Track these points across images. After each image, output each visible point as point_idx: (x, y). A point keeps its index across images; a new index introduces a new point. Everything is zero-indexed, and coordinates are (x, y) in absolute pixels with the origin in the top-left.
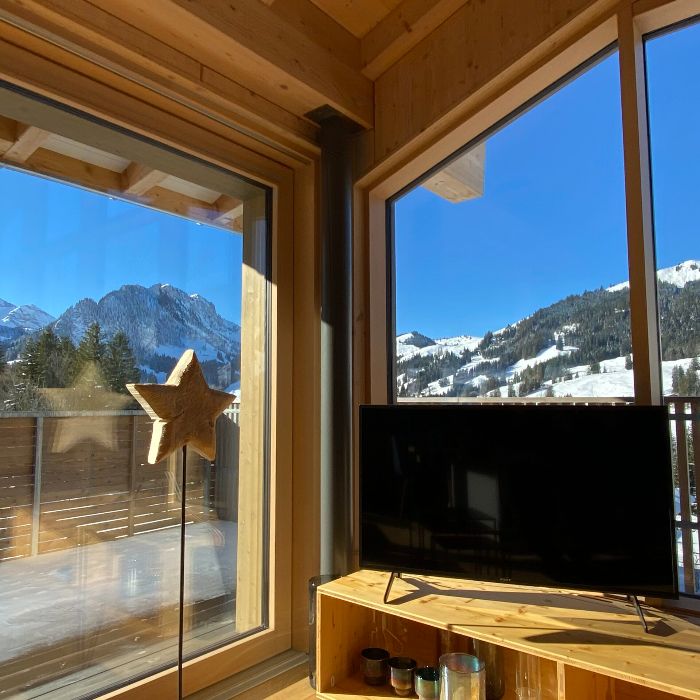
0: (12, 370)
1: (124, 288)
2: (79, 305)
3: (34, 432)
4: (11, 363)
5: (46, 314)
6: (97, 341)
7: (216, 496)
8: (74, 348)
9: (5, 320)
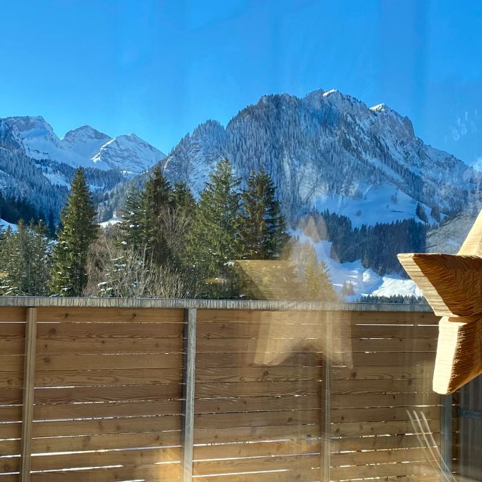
0: (108, 236)
1: (264, 102)
2: (198, 131)
3: (184, 331)
4: (104, 225)
5: (151, 147)
6: (228, 189)
7: (462, 460)
8: (192, 201)
9: (95, 160)
